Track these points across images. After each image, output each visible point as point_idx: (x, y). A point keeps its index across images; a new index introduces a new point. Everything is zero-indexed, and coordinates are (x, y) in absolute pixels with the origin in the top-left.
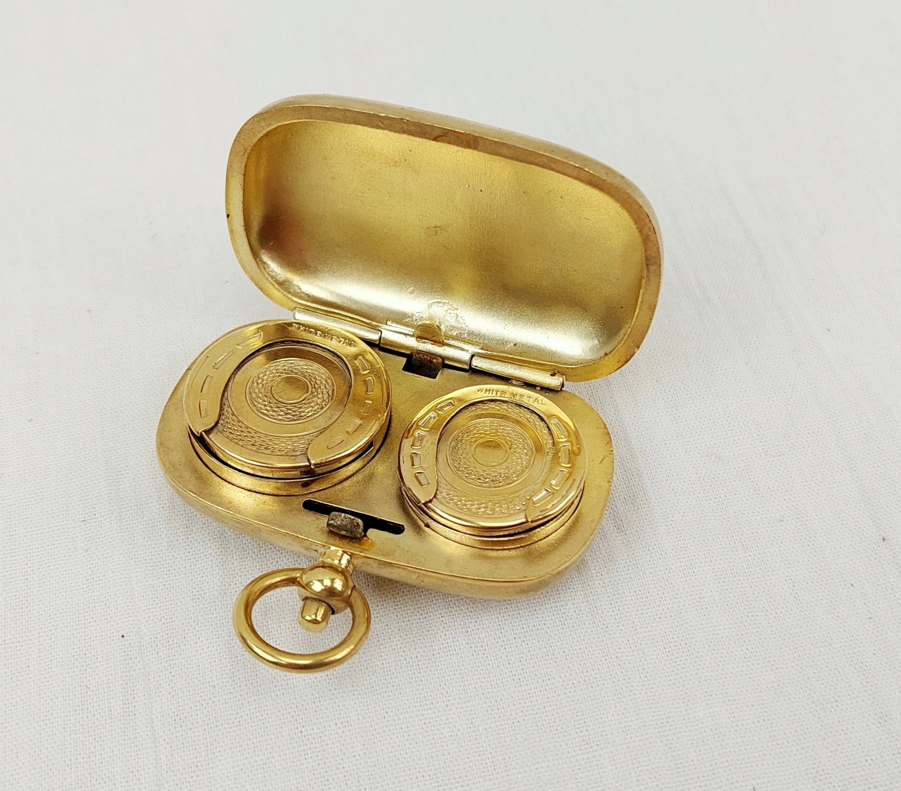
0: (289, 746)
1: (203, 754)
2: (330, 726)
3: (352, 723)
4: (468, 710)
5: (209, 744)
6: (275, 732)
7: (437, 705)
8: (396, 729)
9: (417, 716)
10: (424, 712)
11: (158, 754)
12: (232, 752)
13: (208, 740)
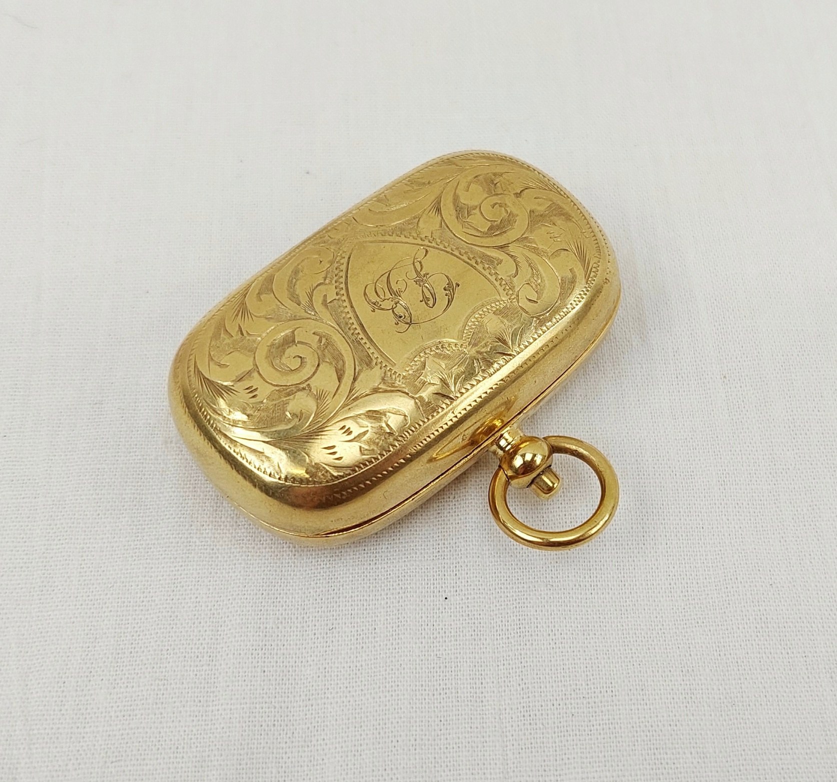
0: (641, 767)
1: (552, 758)
2: (685, 753)
3: (708, 755)
4: (829, 761)
5: (558, 749)
6: (627, 748)
7: (797, 752)
8: (752, 770)
9: (775, 759)
10: (782, 757)
11: (505, 749)
12: (581, 763)
13: (557, 744)
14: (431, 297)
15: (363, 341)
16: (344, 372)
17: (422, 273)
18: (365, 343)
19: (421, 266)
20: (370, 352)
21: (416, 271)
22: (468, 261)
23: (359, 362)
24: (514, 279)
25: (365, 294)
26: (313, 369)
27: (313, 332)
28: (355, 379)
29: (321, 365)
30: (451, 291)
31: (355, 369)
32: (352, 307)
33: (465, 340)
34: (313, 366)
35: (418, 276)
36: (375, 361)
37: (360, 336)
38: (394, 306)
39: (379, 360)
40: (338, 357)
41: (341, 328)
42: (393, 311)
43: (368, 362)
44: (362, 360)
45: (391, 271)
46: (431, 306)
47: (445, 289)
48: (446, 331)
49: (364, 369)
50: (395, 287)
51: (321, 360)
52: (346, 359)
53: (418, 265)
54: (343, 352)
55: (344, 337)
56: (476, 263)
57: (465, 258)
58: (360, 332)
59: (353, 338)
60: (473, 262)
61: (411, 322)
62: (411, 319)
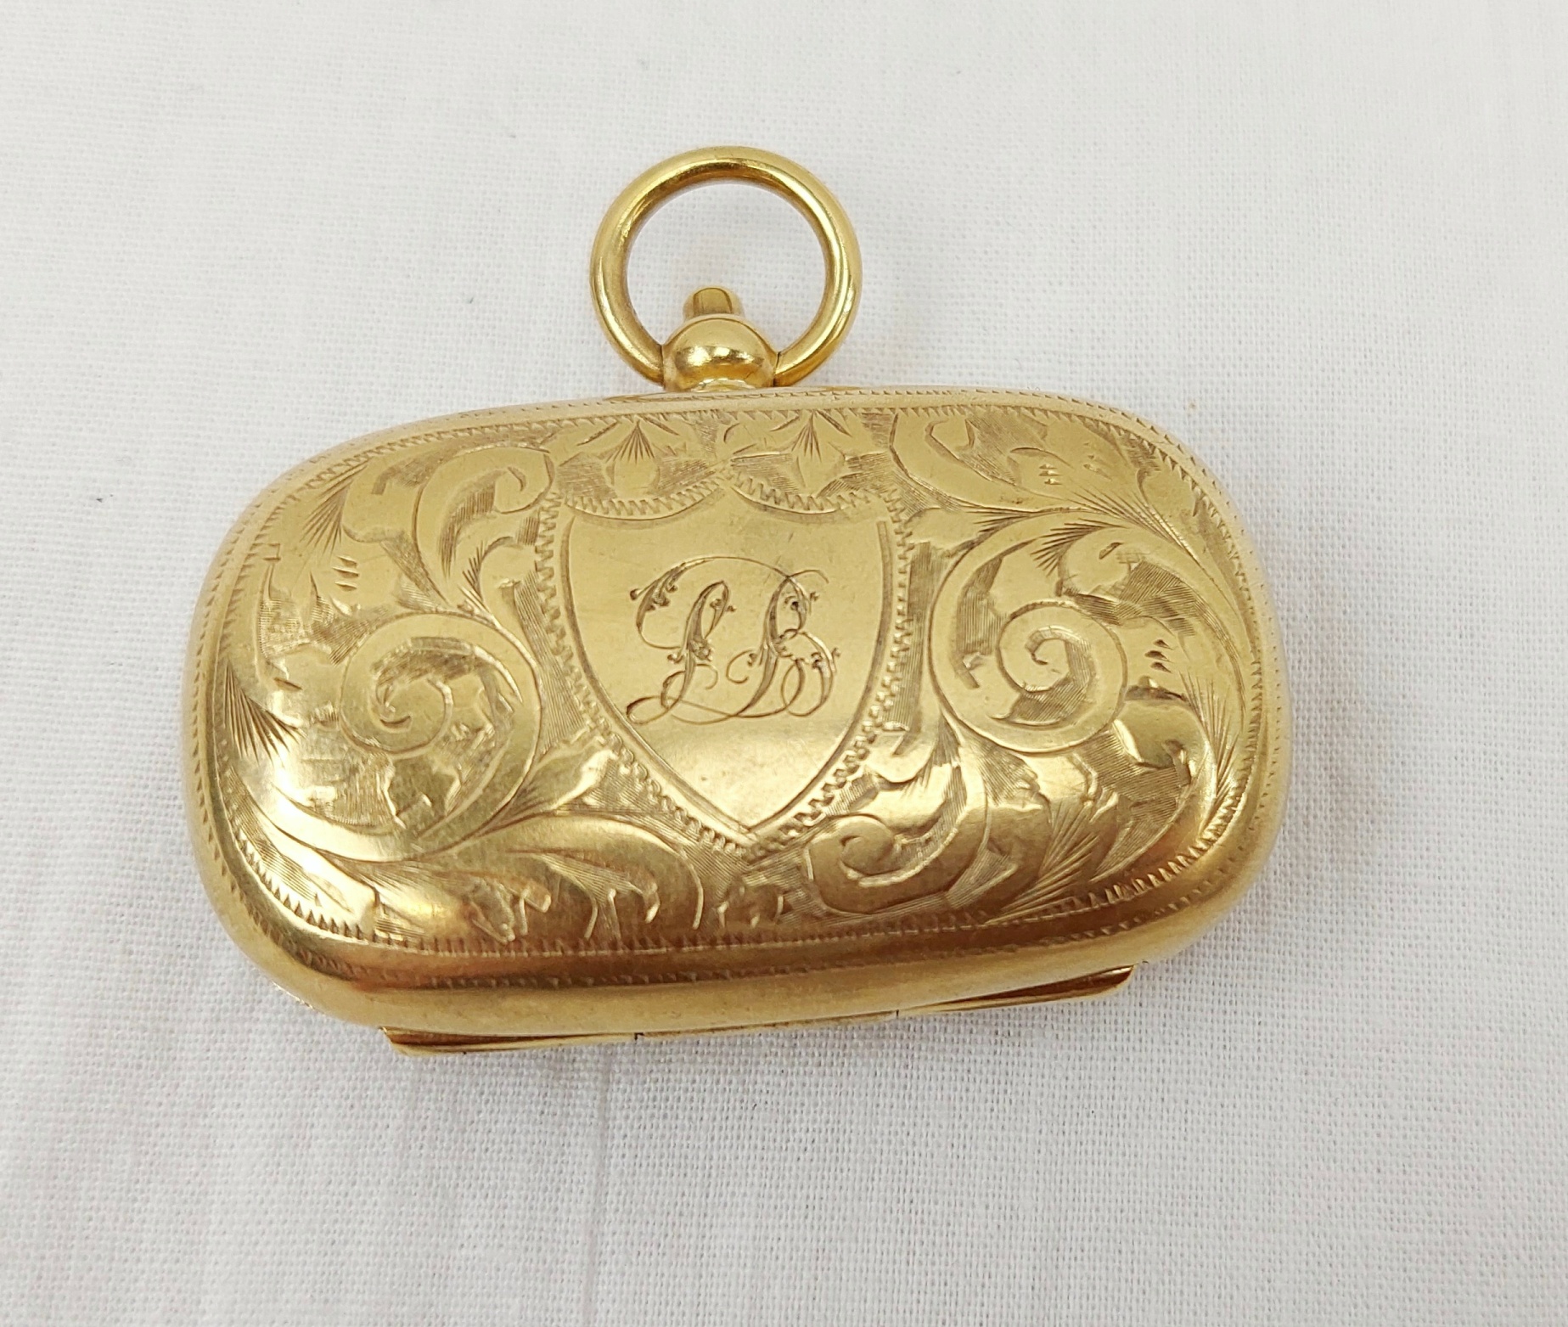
14: (707, 606)
15: (900, 607)
16: (979, 571)
17: (681, 667)
18: (900, 600)
19: (666, 684)
20: (904, 579)
21: (687, 681)
22: (569, 631)
23: (939, 571)
24: (513, 535)
25: (824, 699)
26: (1029, 615)
27: (977, 691)
28: (970, 546)
29: (1010, 612)
30: (657, 591)
31: (957, 563)
32: (868, 690)
33: (713, 483)
34: (1025, 622)
35: (695, 665)
36: (910, 555)
37: (899, 620)
38: (790, 634)
39: (901, 551)
40: (968, 610)
41: (921, 662)
42: (800, 627)
43: (924, 563)
44: (932, 573)
45: (737, 715)
46: (721, 588)
47: (665, 603)
48: (736, 519)
49: (940, 553)
50: (756, 674)
51: (1002, 623)
52: (958, 593)
53: (673, 691)
54: (953, 610)
55: (930, 639)
56: (556, 615)
57: (569, 641)
58: (893, 627)
59: (912, 627)
60: (563, 621)
61: (785, 581)
62: (781, 586)
